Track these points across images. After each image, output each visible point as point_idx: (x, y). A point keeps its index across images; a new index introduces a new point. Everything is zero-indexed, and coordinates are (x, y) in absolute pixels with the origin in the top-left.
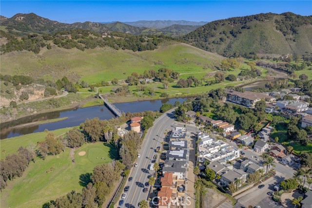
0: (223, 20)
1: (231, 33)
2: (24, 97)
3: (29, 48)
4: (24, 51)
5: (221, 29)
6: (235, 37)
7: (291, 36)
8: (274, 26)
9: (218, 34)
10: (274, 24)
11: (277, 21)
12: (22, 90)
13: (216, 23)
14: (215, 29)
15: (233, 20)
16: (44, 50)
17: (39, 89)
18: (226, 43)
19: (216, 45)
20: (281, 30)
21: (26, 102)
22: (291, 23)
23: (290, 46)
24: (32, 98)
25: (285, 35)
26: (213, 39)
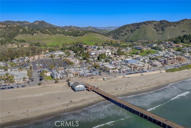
0: (129, 25)
1: (131, 31)
2: (22, 46)
3: (30, 33)
4: (28, 34)
5: (127, 29)
6: (132, 32)
7: (161, 32)
8: (152, 27)
9: (125, 31)
10: (153, 26)
11: (155, 25)
12: (22, 44)
13: (125, 26)
14: (124, 29)
15: (134, 25)
16: (35, 34)
17: (27, 44)
18: (127, 36)
19: (123, 36)
20: (155, 29)
21: (22, 47)
22: (162, 25)
23: (158, 37)
24: (24, 46)
25: (157, 32)
26: (122, 34)
